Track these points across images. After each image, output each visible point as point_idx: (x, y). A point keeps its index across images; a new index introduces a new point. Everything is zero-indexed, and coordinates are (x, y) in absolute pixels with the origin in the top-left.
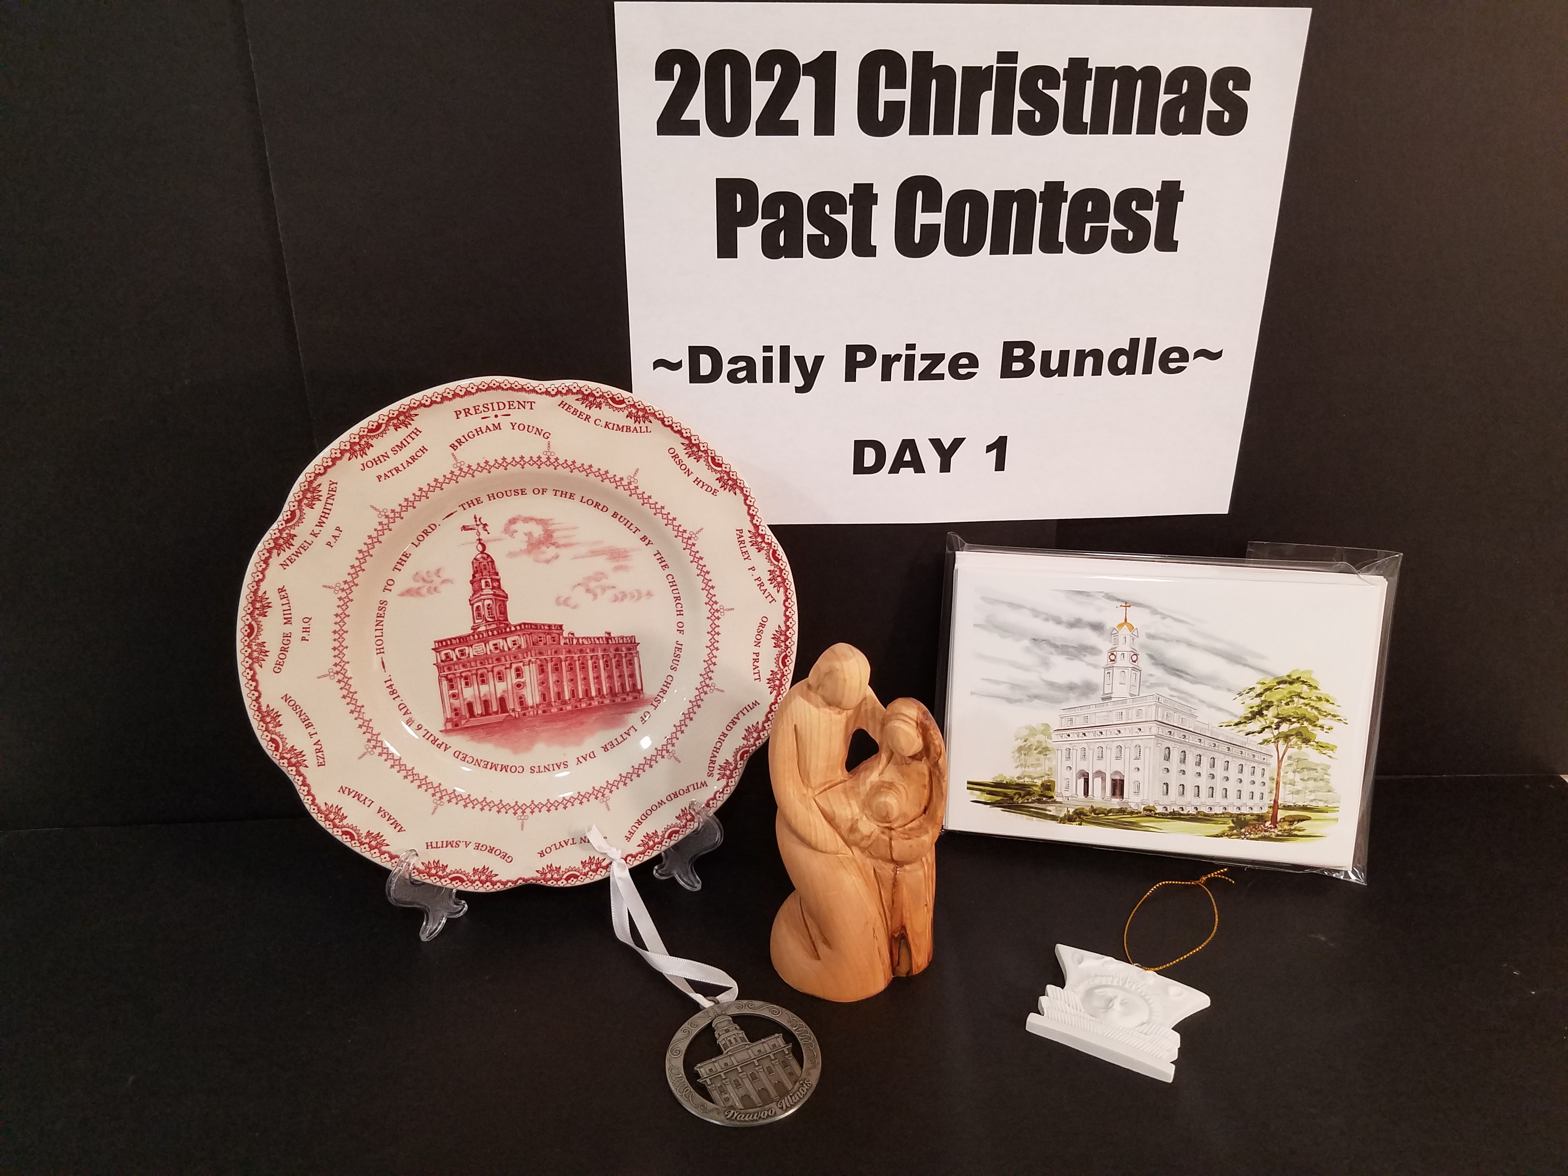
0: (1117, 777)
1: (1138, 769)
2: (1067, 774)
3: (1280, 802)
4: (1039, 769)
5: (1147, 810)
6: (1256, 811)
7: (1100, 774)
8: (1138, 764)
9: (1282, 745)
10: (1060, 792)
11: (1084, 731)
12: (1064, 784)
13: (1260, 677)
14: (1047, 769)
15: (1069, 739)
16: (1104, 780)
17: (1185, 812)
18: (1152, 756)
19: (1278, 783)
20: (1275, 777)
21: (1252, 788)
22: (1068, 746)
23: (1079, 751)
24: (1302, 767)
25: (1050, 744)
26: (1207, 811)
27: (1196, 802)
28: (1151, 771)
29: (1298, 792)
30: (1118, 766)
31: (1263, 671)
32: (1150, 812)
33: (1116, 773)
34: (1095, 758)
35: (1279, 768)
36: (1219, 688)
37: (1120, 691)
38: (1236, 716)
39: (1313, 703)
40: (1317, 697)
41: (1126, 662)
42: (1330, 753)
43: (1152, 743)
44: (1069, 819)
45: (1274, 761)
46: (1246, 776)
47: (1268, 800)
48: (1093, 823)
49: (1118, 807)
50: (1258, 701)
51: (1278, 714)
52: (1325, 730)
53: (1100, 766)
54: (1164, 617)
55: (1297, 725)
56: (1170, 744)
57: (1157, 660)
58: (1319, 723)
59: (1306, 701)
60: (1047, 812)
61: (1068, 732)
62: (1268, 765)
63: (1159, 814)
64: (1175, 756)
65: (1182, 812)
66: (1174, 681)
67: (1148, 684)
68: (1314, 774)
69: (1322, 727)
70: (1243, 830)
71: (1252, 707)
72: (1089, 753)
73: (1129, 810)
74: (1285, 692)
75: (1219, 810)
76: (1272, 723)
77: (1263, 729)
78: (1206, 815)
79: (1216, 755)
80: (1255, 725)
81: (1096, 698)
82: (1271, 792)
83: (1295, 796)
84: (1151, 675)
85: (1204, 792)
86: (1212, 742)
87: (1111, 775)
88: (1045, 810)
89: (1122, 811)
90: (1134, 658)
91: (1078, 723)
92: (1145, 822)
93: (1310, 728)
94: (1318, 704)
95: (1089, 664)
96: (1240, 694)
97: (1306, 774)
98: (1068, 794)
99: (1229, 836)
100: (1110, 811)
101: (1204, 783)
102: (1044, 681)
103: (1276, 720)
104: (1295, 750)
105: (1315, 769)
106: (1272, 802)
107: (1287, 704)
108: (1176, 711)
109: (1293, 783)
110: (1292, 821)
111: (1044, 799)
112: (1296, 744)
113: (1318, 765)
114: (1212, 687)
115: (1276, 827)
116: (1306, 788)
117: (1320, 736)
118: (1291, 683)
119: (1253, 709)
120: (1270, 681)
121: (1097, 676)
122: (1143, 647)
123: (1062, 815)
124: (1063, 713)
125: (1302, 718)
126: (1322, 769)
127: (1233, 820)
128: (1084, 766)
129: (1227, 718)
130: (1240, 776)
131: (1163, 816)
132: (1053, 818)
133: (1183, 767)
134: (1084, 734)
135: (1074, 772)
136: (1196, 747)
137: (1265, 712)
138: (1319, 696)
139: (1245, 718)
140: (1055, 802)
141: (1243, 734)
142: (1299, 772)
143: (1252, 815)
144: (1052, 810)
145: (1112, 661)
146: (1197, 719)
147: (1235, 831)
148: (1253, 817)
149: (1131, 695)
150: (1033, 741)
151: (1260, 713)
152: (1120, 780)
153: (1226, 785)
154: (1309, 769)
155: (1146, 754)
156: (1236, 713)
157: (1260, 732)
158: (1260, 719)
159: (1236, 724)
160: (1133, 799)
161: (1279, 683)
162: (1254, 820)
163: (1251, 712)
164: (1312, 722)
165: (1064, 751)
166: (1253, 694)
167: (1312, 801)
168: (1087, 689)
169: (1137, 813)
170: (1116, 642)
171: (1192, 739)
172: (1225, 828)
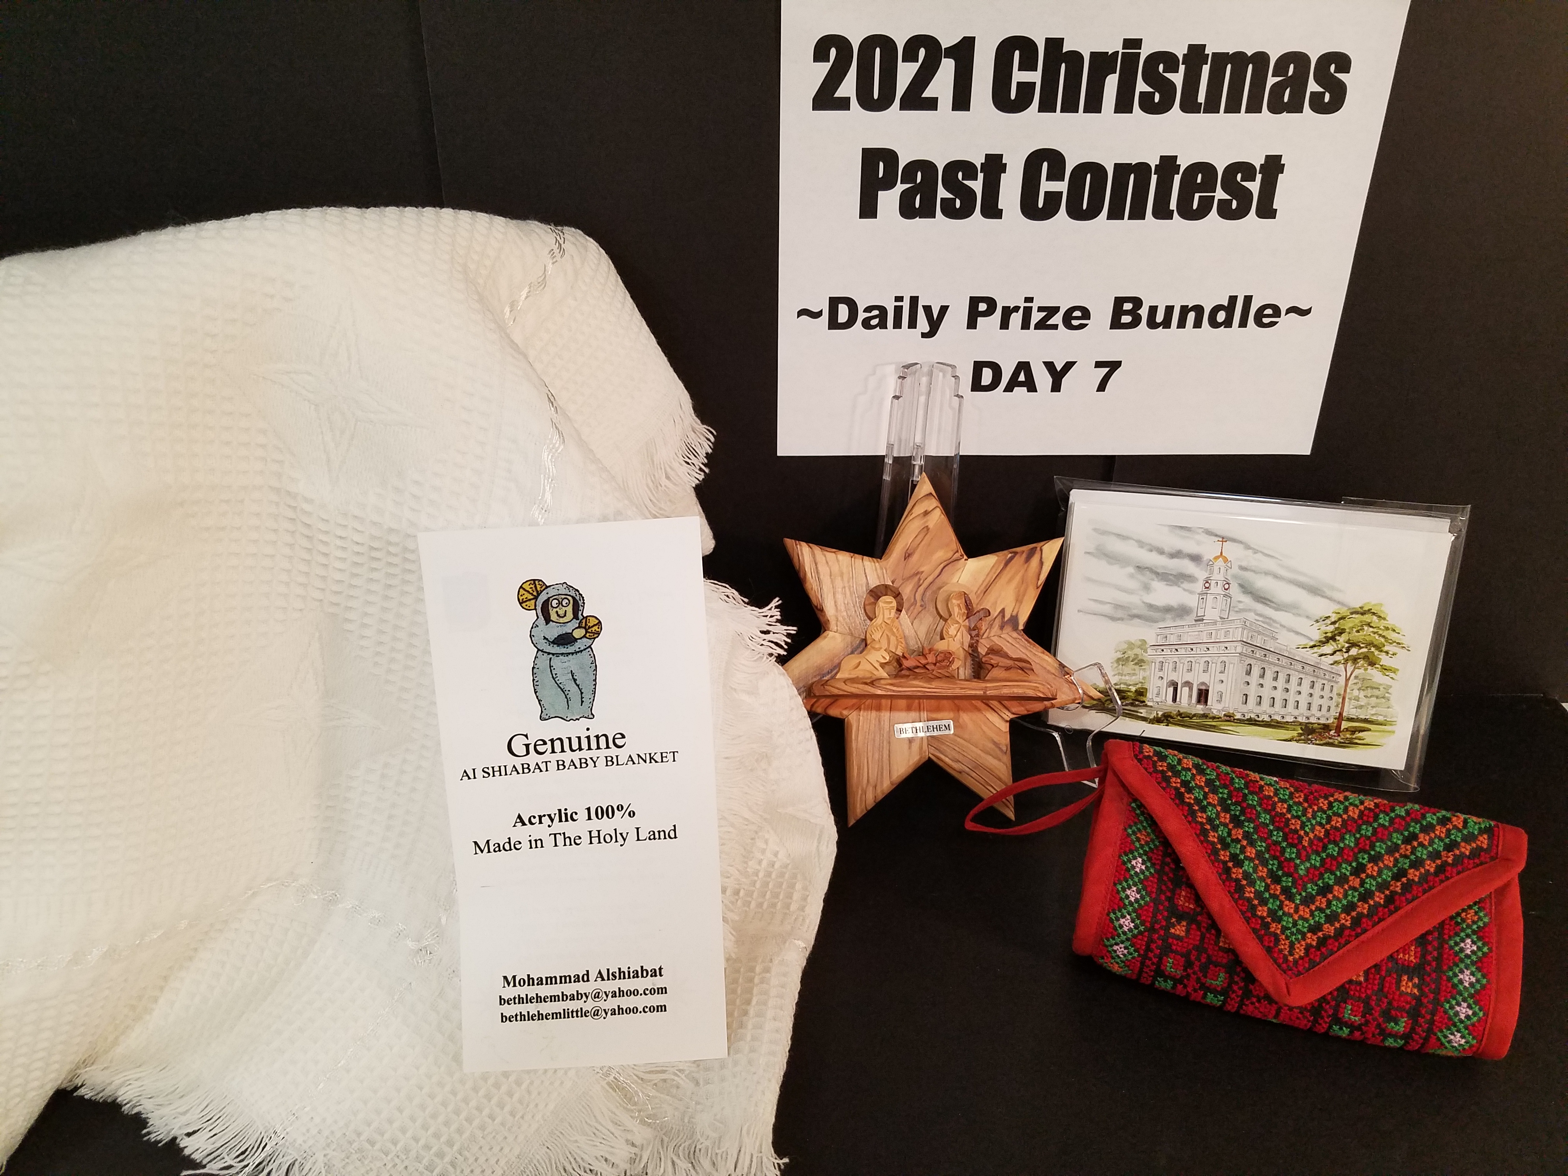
0: (1203, 688)
1: (1222, 681)
2: (1159, 683)
3: (1344, 714)
4: (1134, 677)
5: (1227, 716)
6: (1323, 721)
7: (1188, 684)
8: (1223, 677)
9: (1350, 665)
10: (1151, 698)
11: (1176, 647)
12: (1155, 692)
13: (1335, 607)
14: (1141, 677)
15: (1163, 653)
16: (1191, 689)
17: (1260, 719)
18: (1235, 670)
19: (1344, 699)
20: (1342, 693)
21: (1321, 702)
22: (1161, 660)
23: (1171, 664)
24: (1367, 685)
25: (1146, 657)
26: (1279, 719)
27: (1271, 711)
28: (1233, 684)
29: (1361, 707)
30: (1204, 678)
31: (1339, 603)
32: (1229, 718)
33: (1203, 683)
34: (1185, 670)
35: (1346, 685)
36: (1299, 615)
37: (1211, 614)
38: (1312, 640)
39: (1380, 632)
40: (1384, 627)
41: (1219, 590)
42: (1392, 675)
43: (1236, 660)
44: (1158, 721)
45: (1342, 680)
46: (1317, 692)
47: (1334, 712)
48: (1179, 725)
49: (1202, 712)
50: (1331, 628)
51: (1349, 639)
52: (1390, 655)
53: (1188, 677)
54: (1256, 552)
55: (1365, 650)
56: (1252, 662)
57: (1246, 589)
58: (1385, 649)
59: (1375, 630)
60: (1139, 714)
61: (1162, 648)
62: (1337, 682)
63: (1237, 719)
64: (1256, 671)
65: (1258, 719)
66: (1260, 607)
67: (1236, 609)
68: (1376, 692)
69: (1387, 653)
70: (1310, 737)
71: (1326, 633)
72: (1180, 666)
73: (1211, 715)
74: (1357, 621)
75: (1291, 719)
76: (1343, 647)
77: (1335, 652)
78: (1278, 722)
79: (1291, 672)
80: (1328, 648)
81: (1190, 620)
82: (1337, 706)
83: (1359, 710)
84: (1240, 602)
85: (1278, 703)
86: (1289, 661)
87: (1198, 685)
88: (1137, 712)
89: (1205, 716)
90: (1226, 586)
91: (1173, 640)
92: (1224, 725)
93: (1376, 653)
94: (1385, 633)
95: (1184, 590)
96: (1317, 621)
97: (1369, 692)
98: (1158, 700)
99: (1297, 741)
100: (1195, 715)
101: (1279, 695)
102: (1144, 602)
103: (1347, 645)
104: (1362, 671)
105: (1378, 688)
106: (1338, 714)
107: (1358, 631)
108: (1259, 633)
109: (1357, 699)
110: (1354, 731)
111: (1137, 703)
112: (1363, 666)
113: (1381, 685)
114: (1294, 614)
115: (1339, 736)
116: (1369, 704)
117: (1385, 660)
118: (1363, 614)
119: (1328, 635)
120: (1344, 611)
121: (1191, 601)
122: (1235, 577)
123: (1152, 717)
124: (1159, 631)
125: (1370, 644)
126: (1384, 688)
127: (1301, 728)
128: (1174, 677)
129: (1304, 641)
130: (1311, 691)
131: (1241, 721)
132: (1144, 719)
133: (1261, 681)
134: (1177, 650)
135: (1165, 681)
136: (1275, 665)
137: (1338, 638)
138: (1386, 626)
139: (1320, 642)
140: (1146, 706)
141: (1316, 655)
142: (1363, 690)
143: (1319, 724)
144: (1143, 712)
145: (1206, 588)
146: (1278, 641)
147: (1303, 737)
148: (1319, 726)
149: (1221, 618)
150: (1131, 653)
151: (1333, 638)
152: (1206, 690)
153: (1298, 698)
154: (1373, 688)
155: (1230, 669)
156: (1313, 638)
157: (1332, 654)
158: (1333, 643)
159: (1312, 647)
160: (1215, 706)
161: (1352, 613)
162: (1321, 729)
163: (1325, 637)
164: (1379, 648)
165: (1157, 664)
166: (1328, 621)
167: (1373, 715)
168: (1182, 611)
169: (1218, 718)
170: (1211, 572)
171: (1272, 658)
172: (1295, 734)
